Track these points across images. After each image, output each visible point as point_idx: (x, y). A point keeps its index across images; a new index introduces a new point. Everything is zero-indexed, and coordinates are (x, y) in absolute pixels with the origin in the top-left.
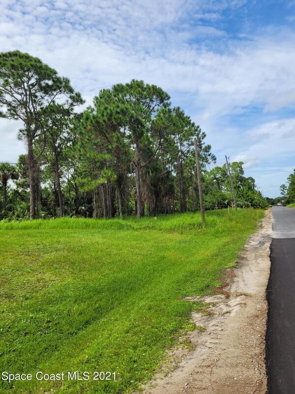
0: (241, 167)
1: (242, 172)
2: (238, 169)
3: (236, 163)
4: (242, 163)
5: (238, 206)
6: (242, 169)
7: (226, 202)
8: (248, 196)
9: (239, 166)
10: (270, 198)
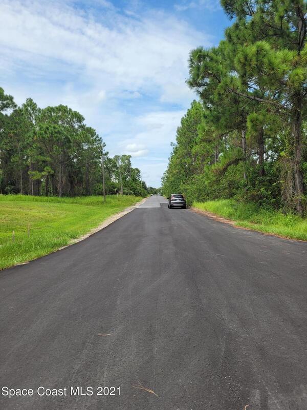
0: (129, 160)
1: (129, 164)
2: (127, 161)
3: (125, 155)
4: (130, 156)
5: (124, 193)
6: (130, 161)
7: (115, 190)
8: (132, 186)
9: (127, 158)
10: (153, 187)
